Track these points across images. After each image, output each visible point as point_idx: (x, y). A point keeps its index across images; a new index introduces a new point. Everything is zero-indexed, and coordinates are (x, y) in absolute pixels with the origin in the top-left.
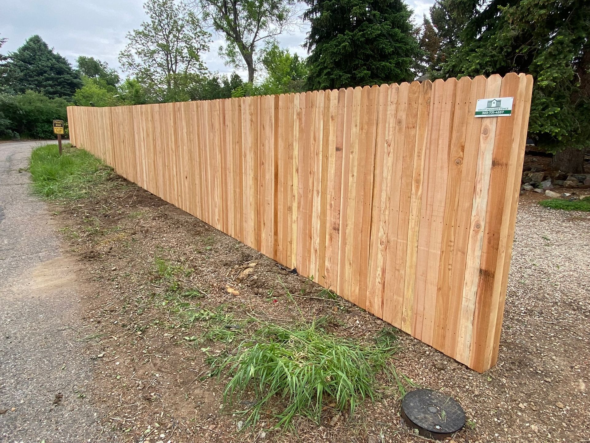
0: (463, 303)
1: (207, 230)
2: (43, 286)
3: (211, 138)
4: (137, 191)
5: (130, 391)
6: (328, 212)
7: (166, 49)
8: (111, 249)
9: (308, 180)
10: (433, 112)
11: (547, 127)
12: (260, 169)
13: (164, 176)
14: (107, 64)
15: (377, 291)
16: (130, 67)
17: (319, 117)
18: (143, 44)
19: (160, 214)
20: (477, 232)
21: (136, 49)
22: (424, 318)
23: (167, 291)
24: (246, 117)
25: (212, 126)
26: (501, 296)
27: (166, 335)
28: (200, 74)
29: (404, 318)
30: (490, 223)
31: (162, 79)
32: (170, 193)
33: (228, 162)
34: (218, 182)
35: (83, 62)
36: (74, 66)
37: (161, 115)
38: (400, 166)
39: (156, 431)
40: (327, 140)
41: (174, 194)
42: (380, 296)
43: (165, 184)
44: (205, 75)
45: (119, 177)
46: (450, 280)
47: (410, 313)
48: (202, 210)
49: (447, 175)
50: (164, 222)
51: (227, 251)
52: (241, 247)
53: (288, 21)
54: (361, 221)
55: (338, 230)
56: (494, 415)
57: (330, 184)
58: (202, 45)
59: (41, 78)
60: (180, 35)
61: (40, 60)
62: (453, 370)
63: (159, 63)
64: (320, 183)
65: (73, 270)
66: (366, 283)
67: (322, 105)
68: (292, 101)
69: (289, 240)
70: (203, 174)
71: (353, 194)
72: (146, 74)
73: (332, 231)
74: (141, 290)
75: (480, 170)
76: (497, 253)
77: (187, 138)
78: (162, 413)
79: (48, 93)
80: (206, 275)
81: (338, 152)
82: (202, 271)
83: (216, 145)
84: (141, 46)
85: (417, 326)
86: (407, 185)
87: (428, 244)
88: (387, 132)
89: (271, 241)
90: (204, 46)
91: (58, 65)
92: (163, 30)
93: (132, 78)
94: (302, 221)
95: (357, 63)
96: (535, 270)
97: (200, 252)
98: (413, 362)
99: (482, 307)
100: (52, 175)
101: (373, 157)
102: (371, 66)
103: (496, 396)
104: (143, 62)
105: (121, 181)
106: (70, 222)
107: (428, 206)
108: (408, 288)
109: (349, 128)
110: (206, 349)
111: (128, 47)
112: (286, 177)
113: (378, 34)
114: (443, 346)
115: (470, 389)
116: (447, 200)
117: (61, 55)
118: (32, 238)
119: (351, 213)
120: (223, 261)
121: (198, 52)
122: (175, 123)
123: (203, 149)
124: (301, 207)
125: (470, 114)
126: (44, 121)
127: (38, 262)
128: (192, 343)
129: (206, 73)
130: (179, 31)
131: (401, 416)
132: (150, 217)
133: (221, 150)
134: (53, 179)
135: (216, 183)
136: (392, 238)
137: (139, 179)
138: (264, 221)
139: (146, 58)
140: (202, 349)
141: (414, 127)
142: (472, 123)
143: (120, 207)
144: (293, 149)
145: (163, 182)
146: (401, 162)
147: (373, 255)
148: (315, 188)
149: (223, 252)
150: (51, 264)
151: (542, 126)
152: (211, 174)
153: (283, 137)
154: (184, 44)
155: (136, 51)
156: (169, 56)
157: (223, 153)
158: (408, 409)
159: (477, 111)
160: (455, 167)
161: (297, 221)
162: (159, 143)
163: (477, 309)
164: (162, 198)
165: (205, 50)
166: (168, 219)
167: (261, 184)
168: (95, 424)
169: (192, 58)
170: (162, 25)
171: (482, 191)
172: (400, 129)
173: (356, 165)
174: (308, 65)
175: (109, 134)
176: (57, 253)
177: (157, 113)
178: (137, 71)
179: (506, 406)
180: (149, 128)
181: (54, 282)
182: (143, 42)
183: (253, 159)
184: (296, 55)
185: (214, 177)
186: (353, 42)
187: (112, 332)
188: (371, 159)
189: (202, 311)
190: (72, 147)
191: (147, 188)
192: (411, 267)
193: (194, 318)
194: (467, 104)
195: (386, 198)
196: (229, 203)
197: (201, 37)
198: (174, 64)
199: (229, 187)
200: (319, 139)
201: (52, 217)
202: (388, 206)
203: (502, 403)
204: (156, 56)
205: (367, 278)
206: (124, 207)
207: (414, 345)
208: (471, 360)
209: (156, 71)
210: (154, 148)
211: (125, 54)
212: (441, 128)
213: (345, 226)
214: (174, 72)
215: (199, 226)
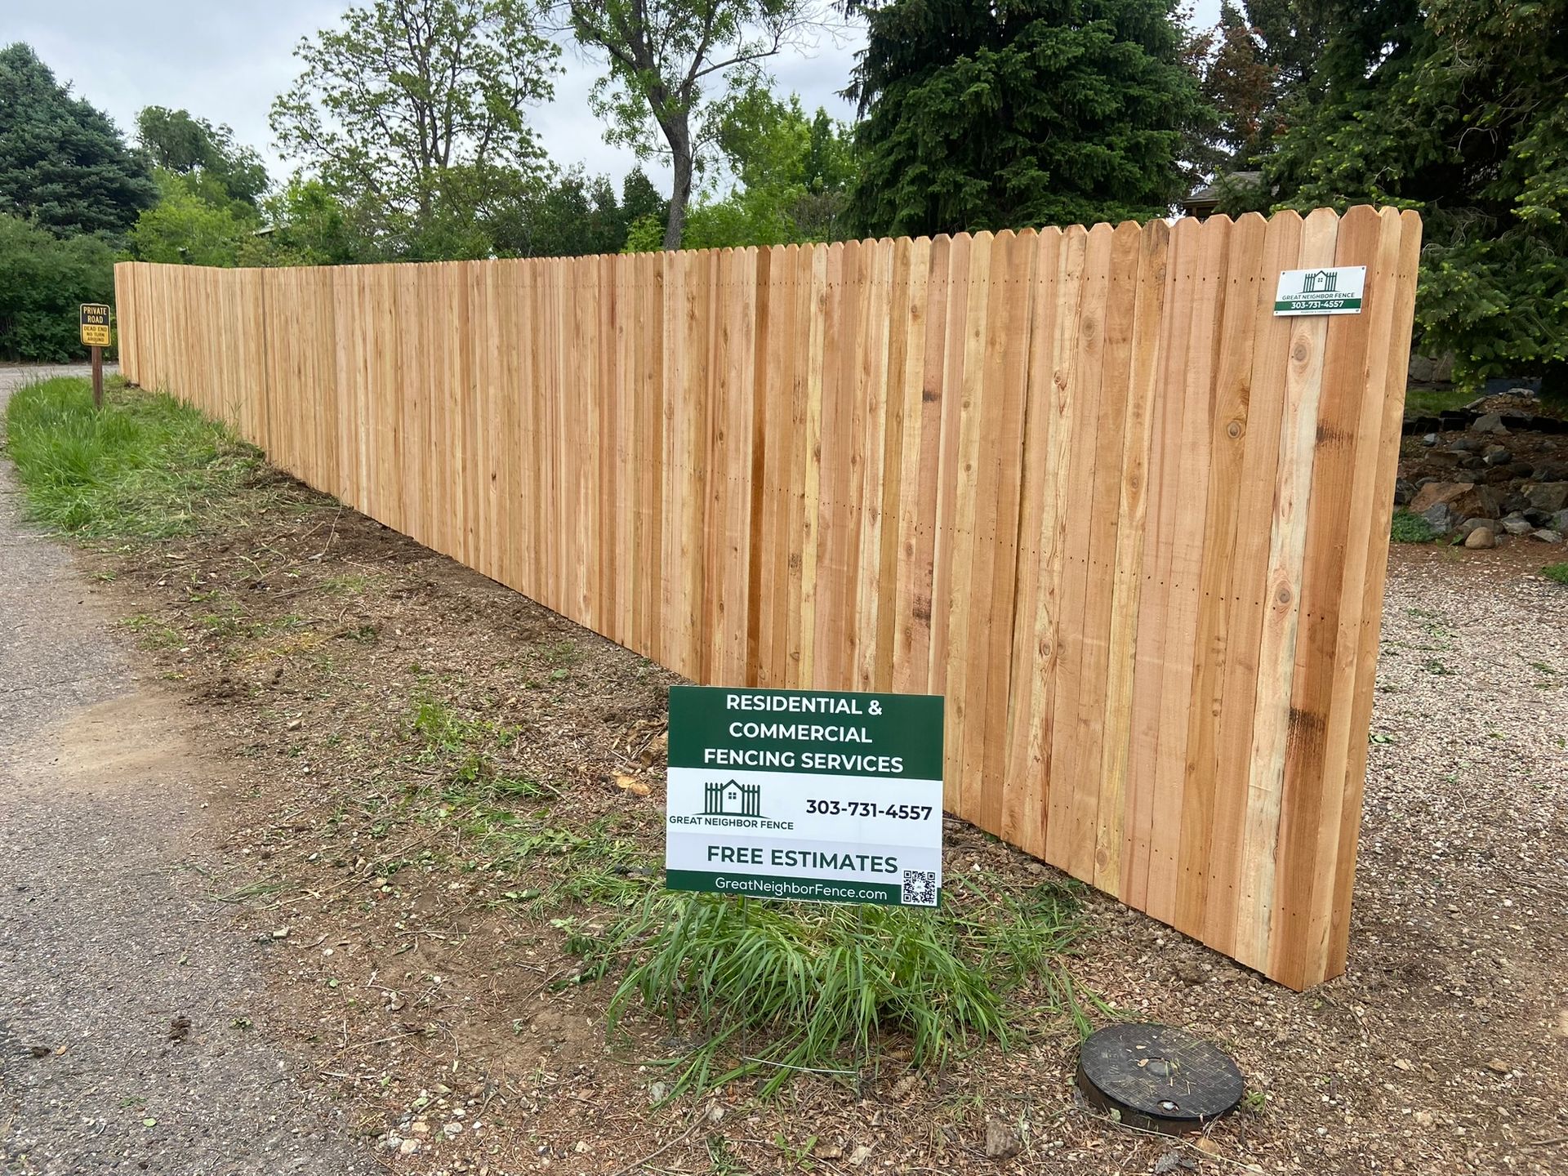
0: (1250, 802)
1: (552, 627)
2: (95, 766)
3: (573, 364)
4: (341, 517)
5: (367, 1014)
6: (901, 569)
7: (418, 90)
8: (279, 673)
9: (848, 481)
10: (1172, 301)
11: (1557, 345)
12: (713, 450)
13: (423, 474)
14: (230, 131)
15: (1029, 782)
16: (306, 146)
17: (880, 309)
18: (345, 74)
19: (412, 582)
20: (1281, 612)
21: (325, 89)
22: (1153, 850)
23: (450, 781)
24: (677, 307)
25: (577, 329)
26: (1350, 785)
27: (455, 886)
28: (522, 170)
29: (1100, 852)
30: (1313, 587)
31: (404, 184)
32: (443, 523)
33: (620, 433)
34: (589, 487)
35: (154, 123)
36: (131, 138)
37: (423, 296)
38: (1089, 443)
39: (441, 1101)
40: (900, 374)
41: (454, 527)
42: (1039, 796)
43: (426, 498)
44: (539, 174)
45: (283, 477)
46: (1216, 743)
47: (1115, 837)
48: (538, 571)
49: (1208, 463)
50: (425, 604)
51: (613, 685)
52: (651, 674)
53: (798, 16)
54: (989, 590)
55: (928, 617)
56: (1321, 1087)
57: (908, 491)
58: (532, 80)
59: (28, 174)
60: (463, 50)
61: (29, 119)
62: (1224, 984)
63: (396, 132)
64: (881, 489)
65: (175, 727)
66: (1000, 761)
67: (888, 277)
68: (807, 265)
69: (791, 649)
70: (545, 466)
71: (968, 516)
72: (356, 165)
73: (911, 621)
74: (377, 779)
75: (1288, 453)
76: (1332, 664)
77: (502, 362)
78: (456, 1064)
79: (49, 219)
80: (555, 745)
81: (930, 404)
82: (544, 735)
83: (586, 383)
84: (342, 81)
85: (1134, 873)
86: (1109, 491)
87: (1161, 648)
88: (1056, 353)
89: (741, 655)
90: (535, 83)
91: (83, 136)
92: (413, 35)
93: (310, 176)
94: (828, 594)
95: (1011, 144)
96: (1494, 749)
97: (536, 686)
98: (1119, 964)
99: (1296, 811)
100: (81, 470)
101: (1021, 417)
102: (1051, 155)
103: (1333, 1044)
104: (346, 128)
105: (290, 488)
106: (149, 601)
107: (1162, 548)
108: (1111, 771)
109: (958, 341)
110: (565, 922)
111: (300, 81)
112: (785, 471)
113: (1075, 57)
114: (1201, 922)
115: (1265, 1028)
116: (1208, 530)
117: (94, 105)
118: (45, 643)
119: (962, 569)
120: (602, 709)
121: (517, 103)
122: (465, 319)
123: (549, 396)
124: (828, 556)
125: (1262, 307)
126: (38, 306)
127: (72, 706)
128: (526, 906)
129: (541, 168)
130: (459, 37)
131: (1077, 1084)
132: (383, 591)
133: (601, 398)
134: (84, 481)
135: (583, 491)
136: (1071, 636)
137: (345, 483)
138: (720, 597)
139: (354, 118)
140: (552, 921)
141: (1124, 340)
142: (1267, 331)
143: (292, 562)
144: (806, 395)
145: (421, 490)
146: (1091, 431)
147: (1021, 682)
148: (866, 504)
149: (602, 687)
150: (110, 710)
151: (1543, 341)
152: (568, 467)
153: (779, 362)
154: (471, 77)
155: (325, 96)
156: (427, 112)
157: (606, 408)
158: (1094, 1064)
159: (1279, 299)
160: (1227, 442)
161: (815, 594)
162: (412, 376)
163: (1284, 818)
164: (417, 539)
165: (541, 96)
166: (438, 598)
167: (714, 494)
168: (284, 1084)
169: (498, 120)
170: (408, 17)
171: (1294, 505)
172: (1090, 344)
173: (978, 438)
174: (856, 149)
175: (253, 346)
176: (123, 682)
177: (411, 289)
178: (327, 158)
179: (1356, 1070)
180: (383, 333)
181: (128, 757)
182: (346, 67)
183: (692, 422)
184: (821, 113)
185: (576, 476)
186: (1001, 83)
187: (306, 880)
188: (1016, 422)
189: (550, 833)
190: (128, 385)
191: (370, 510)
192: (1118, 711)
193: (527, 847)
194: (1256, 283)
195: (1054, 528)
196: (619, 549)
197: (528, 57)
198: (441, 137)
199: (620, 503)
200: (878, 367)
201: (95, 587)
202: (1059, 547)
203: (1347, 1062)
204: (386, 110)
205: (1003, 749)
206: (305, 560)
207: (1127, 924)
208: (1274, 955)
209: (386, 159)
210: (396, 392)
211: (292, 103)
212: (1192, 342)
213: (947, 604)
214: (443, 161)
215: (529, 617)
